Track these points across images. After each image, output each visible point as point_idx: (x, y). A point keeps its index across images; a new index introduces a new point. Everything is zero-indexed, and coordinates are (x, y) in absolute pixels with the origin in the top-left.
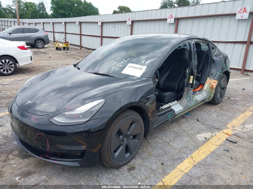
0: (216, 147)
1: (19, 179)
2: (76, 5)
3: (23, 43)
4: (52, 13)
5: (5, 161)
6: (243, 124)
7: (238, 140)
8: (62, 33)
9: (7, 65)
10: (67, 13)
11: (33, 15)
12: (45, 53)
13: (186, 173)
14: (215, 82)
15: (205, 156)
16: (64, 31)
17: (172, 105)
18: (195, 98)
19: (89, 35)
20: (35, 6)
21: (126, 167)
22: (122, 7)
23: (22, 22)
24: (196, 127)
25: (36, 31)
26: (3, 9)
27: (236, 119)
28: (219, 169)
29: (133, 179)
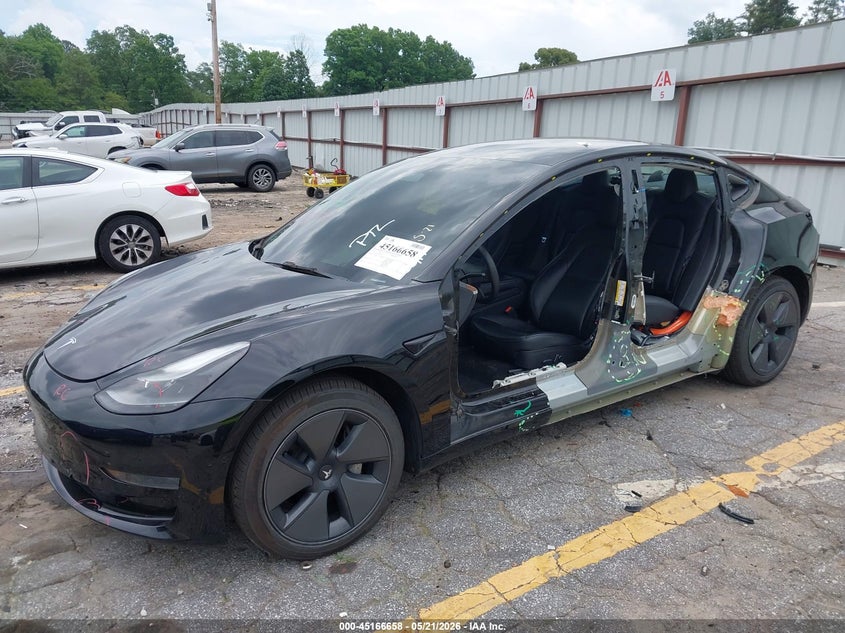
0: (664, 529)
1: (20, 563)
2: (401, 53)
3: (182, 177)
4: (328, 79)
5: (11, 509)
6: (816, 460)
7: (764, 513)
8: (334, 142)
9: (134, 241)
10: (371, 78)
11: (270, 91)
12: (269, 206)
13: (510, 602)
14: (735, 306)
15: (608, 553)
16: (338, 138)
17: (541, 376)
18: (648, 359)
19: (410, 146)
20: (280, 62)
21: (329, 562)
22: (550, 51)
23: (227, 111)
24: (630, 457)
25: (254, 137)
26: (190, 75)
27: (797, 440)
28: (637, 601)
29: (332, 597)
